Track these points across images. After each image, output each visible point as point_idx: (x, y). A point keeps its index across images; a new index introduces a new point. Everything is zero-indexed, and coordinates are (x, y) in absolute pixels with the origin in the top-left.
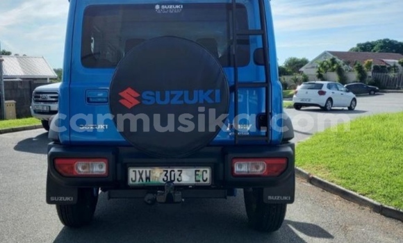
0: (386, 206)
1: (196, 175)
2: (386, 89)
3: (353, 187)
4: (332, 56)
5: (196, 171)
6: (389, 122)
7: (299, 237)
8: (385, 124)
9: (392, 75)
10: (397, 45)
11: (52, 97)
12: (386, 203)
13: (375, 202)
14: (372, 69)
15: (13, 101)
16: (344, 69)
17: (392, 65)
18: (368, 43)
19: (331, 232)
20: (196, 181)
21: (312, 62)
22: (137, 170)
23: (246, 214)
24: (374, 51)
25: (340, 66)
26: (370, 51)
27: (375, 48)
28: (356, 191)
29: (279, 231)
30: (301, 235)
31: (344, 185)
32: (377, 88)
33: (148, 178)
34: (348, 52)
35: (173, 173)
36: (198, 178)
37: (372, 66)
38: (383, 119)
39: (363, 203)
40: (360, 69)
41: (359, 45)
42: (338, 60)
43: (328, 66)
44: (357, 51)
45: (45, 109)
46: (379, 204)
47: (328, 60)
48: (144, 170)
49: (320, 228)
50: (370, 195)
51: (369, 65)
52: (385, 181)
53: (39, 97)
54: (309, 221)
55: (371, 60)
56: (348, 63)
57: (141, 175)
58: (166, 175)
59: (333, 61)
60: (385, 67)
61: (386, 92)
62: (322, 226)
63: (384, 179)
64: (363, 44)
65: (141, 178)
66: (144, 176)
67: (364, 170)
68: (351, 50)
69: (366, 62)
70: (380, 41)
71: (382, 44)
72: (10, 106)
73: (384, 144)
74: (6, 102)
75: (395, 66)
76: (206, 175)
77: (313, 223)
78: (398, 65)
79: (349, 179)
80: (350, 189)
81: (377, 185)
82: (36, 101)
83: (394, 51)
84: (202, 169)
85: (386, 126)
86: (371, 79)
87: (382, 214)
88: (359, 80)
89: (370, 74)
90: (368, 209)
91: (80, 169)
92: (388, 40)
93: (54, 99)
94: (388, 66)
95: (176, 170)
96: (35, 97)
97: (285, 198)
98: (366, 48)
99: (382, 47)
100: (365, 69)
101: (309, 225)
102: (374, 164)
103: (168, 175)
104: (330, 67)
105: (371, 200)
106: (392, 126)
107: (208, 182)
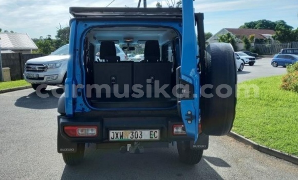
0: (261, 145)
1: (151, 134)
2: (264, 55)
3: (242, 132)
4: (228, 32)
5: (151, 132)
6: (264, 86)
7: (210, 167)
8: (261, 86)
9: (267, 45)
10: (270, 24)
11: (39, 68)
12: (261, 144)
13: (255, 143)
14: (254, 41)
15: (8, 68)
16: (236, 41)
17: (268, 38)
18: (252, 23)
19: (229, 163)
20: (150, 138)
21: (215, 36)
22: (115, 132)
23: (178, 152)
24: (256, 28)
25: (233, 39)
26: (253, 28)
27: (256, 26)
28: (243, 136)
29: (198, 164)
30: (212, 166)
31: (236, 132)
32: (257, 54)
33: (121, 137)
34: (238, 29)
35: (136, 133)
36: (151, 136)
37: (254, 39)
38: (261, 83)
39: (248, 143)
40: (246, 42)
41: (246, 24)
42: (232, 35)
43: (225, 39)
44: (244, 28)
45: (35, 76)
46: (257, 144)
47: (225, 34)
48: (119, 132)
49: (222, 160)
50: (252, 138)
51: (252, 38)
52: (261, 129)
53: (30, 68)
54: (215, 156)
55: (254, 35)
56: (238, 37)
57: (117, 135)
58: (132, 135)
59: (229, 36)
60: (263, 39)
61: (263, 57)
62: (224, 159)
63: (260, 127)
64: (248, 23)
65: (117, 136)
66: (119, 136)
67: (248, 121)
68: (241, 27)
69: (250, 36)
70: (260, 21)
71: (261, 23)
72: (6, 71)
73: (261, 102)
74: (3, 69)
75: (269, 39)
76: (157, 134)
77: (218, 157)
78: (271, 38)
79: (239, 127)
80: (240, 134)
81: (256, 131)
82: (28, 71)
83: (269, 28)
84: (154, 131)
85: (262, 88)
86: (253, 48)
87: (258, 150)
88: (245, 49)
89: (253, 44)
90: (250, 147)
91: (80, 132)
92: (265, 20)
93: (41, 69)
94: (265, 39)
95: (138, 131)
96: (27, 67)
97: (203, 146)
98: (250, 26)
99: (261, 26)
100: (250, 41)
101: (216, 158)
102: (254, 116)
103: (134, 134)
104: (226, 40)
105: (252, 142)
106: (266, 88)
107: (158, 138)
